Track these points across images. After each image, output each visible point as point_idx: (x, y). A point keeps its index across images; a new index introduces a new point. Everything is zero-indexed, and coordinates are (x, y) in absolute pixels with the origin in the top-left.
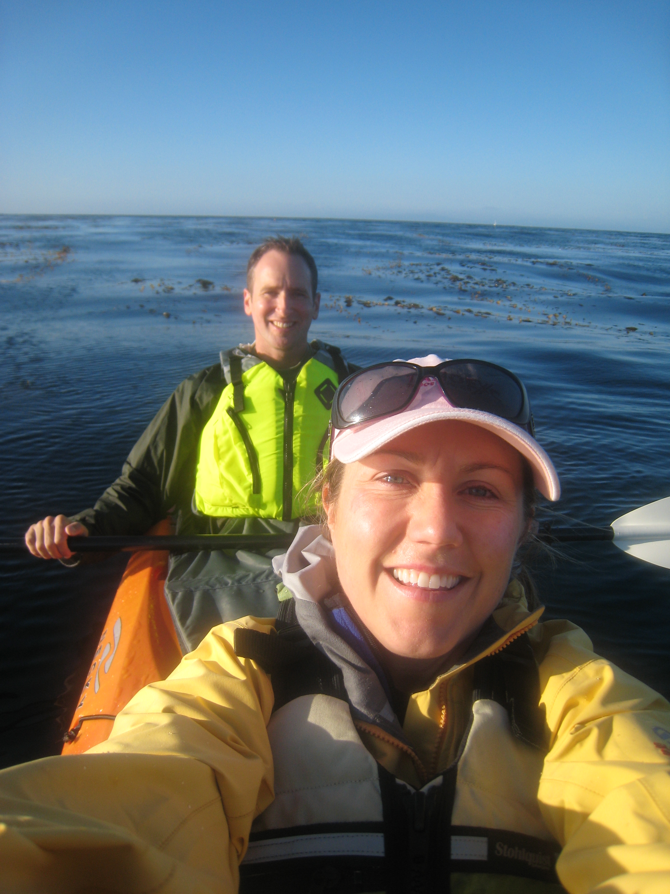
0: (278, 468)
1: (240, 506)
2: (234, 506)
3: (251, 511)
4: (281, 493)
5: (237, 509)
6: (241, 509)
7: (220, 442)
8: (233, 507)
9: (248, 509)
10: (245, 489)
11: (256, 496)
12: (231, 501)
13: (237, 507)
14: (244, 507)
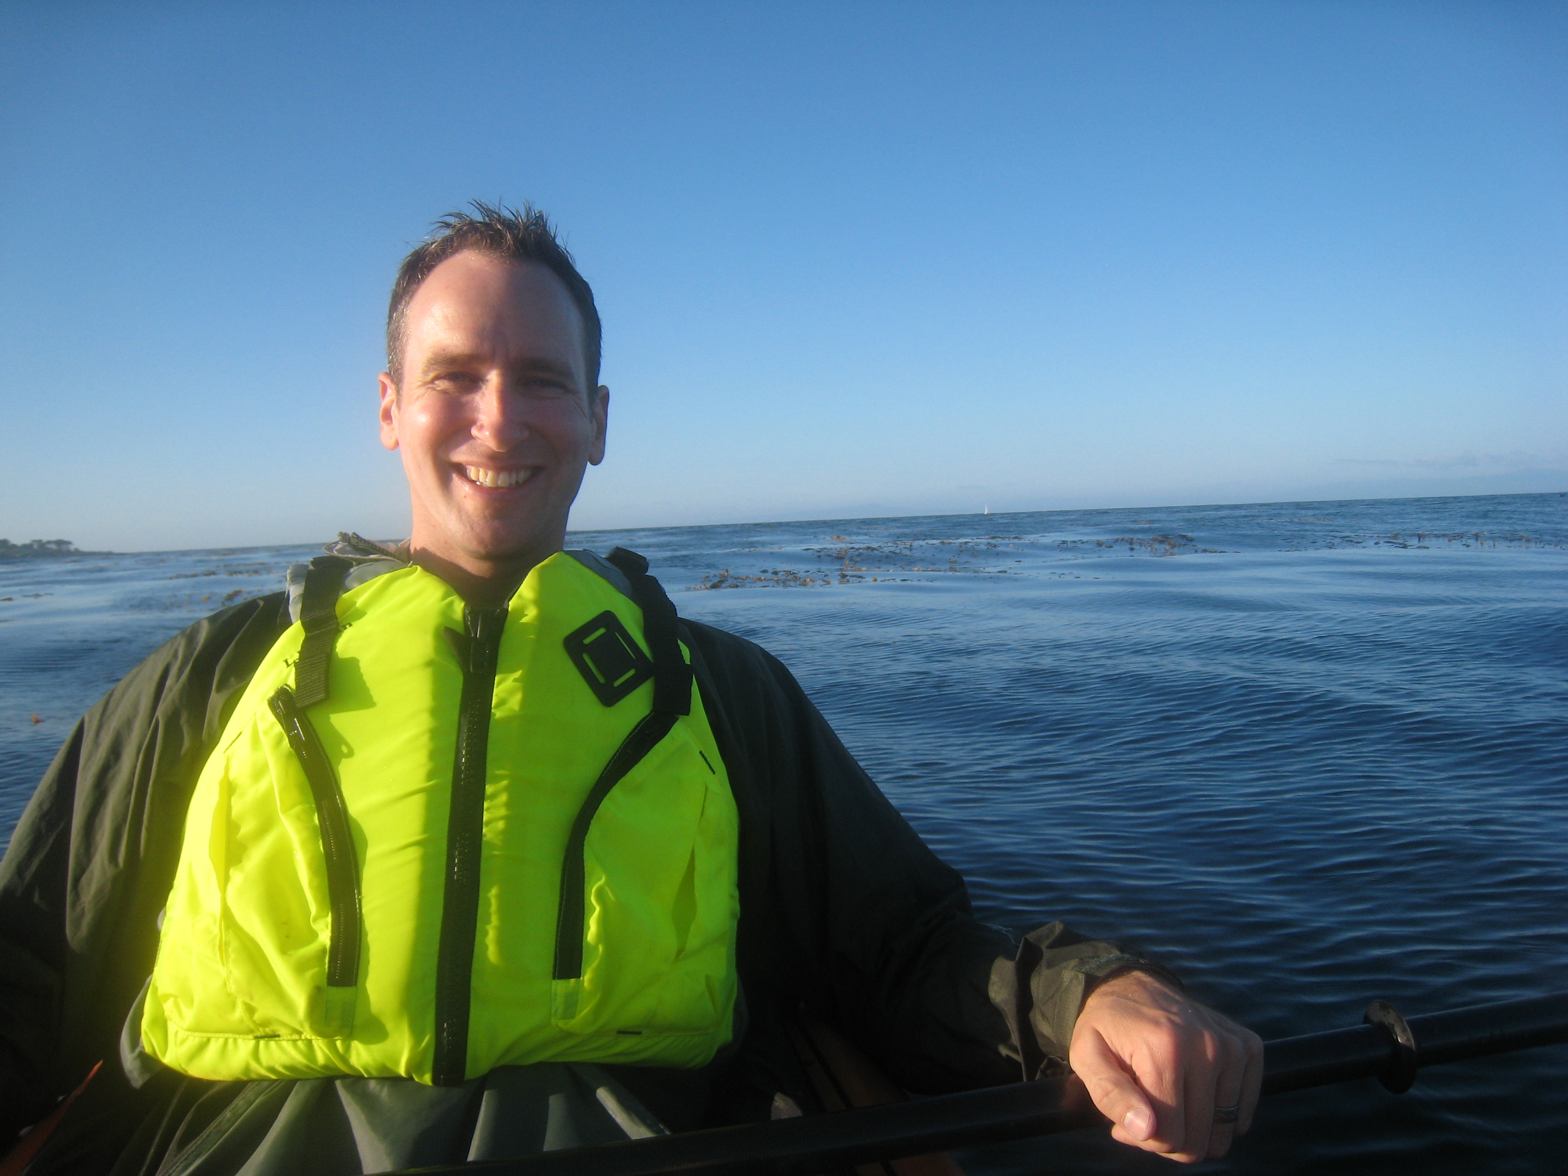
0: (424, 892)
1: (282, 1031)
2: (261, 1032)
3: (322, 1052)
4: (431, 984)
5: (273, 1044)
6: (284, 1043)
7: (238, 805)
8: (258, 1034)
9: (309, 1043)
10: (300, 968)
11: (340, 994)
12: (251, 1010)
13: (274, 1036)
14: (297, 1037)
